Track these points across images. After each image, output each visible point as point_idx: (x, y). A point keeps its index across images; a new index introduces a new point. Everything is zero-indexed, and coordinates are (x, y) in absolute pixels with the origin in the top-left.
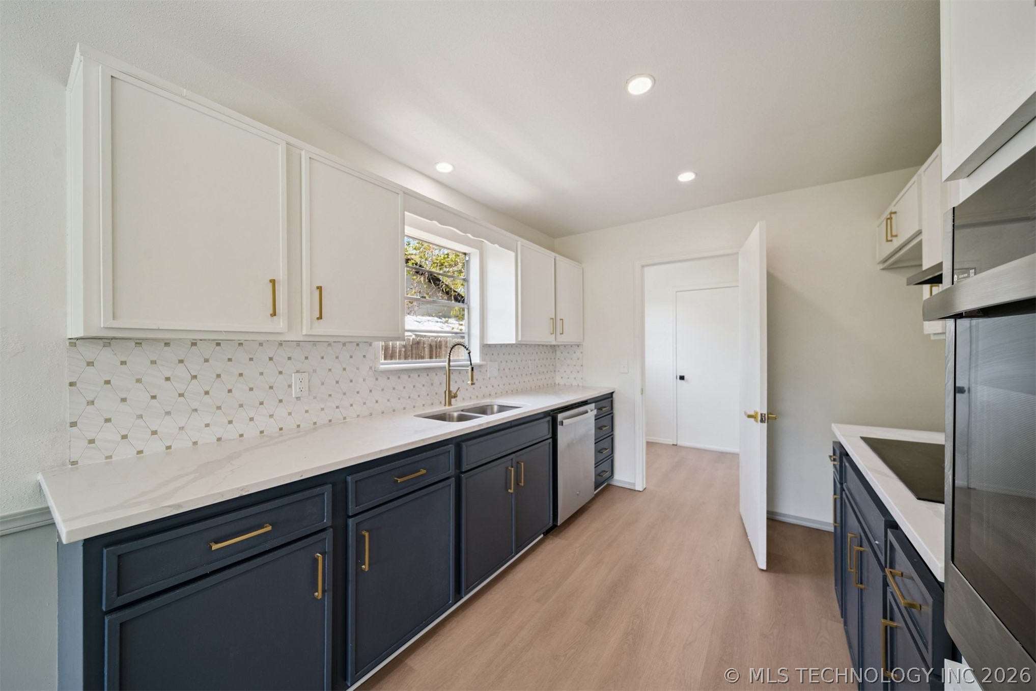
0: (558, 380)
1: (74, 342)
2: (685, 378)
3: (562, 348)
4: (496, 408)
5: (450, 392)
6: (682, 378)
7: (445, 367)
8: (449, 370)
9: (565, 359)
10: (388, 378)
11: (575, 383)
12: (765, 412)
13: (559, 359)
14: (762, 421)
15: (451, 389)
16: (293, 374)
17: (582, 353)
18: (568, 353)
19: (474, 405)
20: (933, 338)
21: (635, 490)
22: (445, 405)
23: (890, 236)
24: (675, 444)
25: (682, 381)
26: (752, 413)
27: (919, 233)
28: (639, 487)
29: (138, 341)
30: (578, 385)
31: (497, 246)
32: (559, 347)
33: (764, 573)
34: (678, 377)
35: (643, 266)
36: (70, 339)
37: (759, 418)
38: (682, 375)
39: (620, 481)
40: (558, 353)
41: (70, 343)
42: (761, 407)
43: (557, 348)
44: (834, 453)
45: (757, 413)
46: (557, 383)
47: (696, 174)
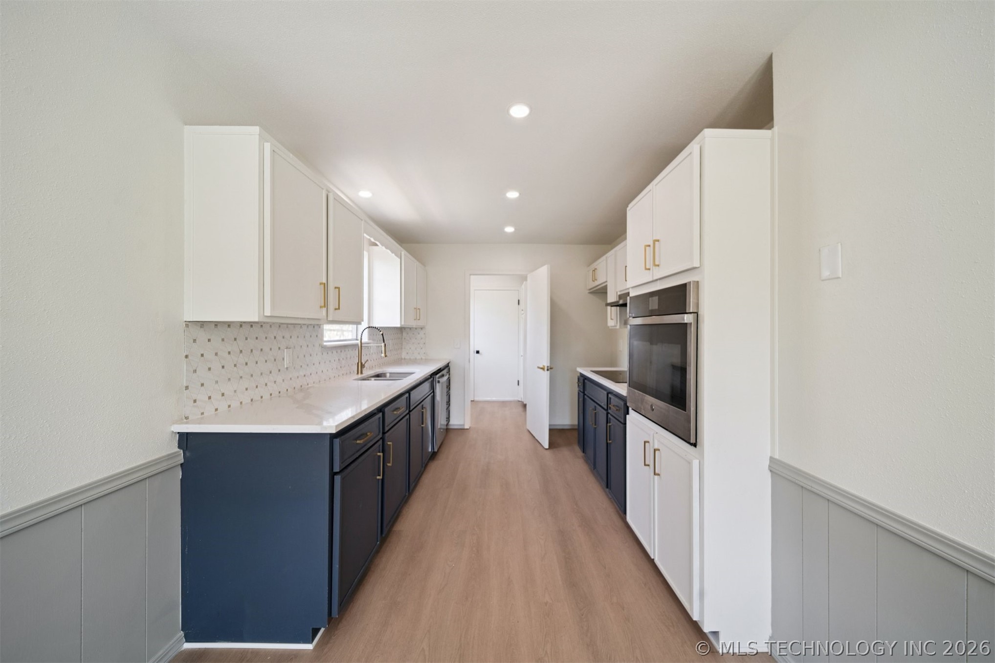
0: (404, 355)
1: (188, 324)
2: (480, 352)
3: (409, 329)
4: (388, 375)
5: (361, 363)
6: (478, 352)
7: (358, 345)
8: (361, 346)
9: (410, 339)
10: (328, 353)
11: (419, 357)
12: (549, 365)
13: (405, 339)
14: (548, 370)
15: (362, 361)
16: (285, 350)
17: (425, 334)
18: (413, 334)
19: (375, 373)
20: (610, 328)
21: (464, 429)
22: (358, 373)
23: (594, 280)
24: (473, 400)
25: (477, 354)
26: (542, 366)
27: (606, 282)
28: (466, 427)
29: (216, 324)
30: (422, 359)
31: (393, 255)
32: (405, 329)
33: (548, 450)
34: (475, 352)
35: (470, 275)
36: (186, 321)
37: (546, 369)
38: (478, 350)
39: (454, 425)
40: (404, 334)
41: (186, 325)
42: (546, 363)
43: (403, 330)
44: (578, 381)
45: (544, 366)
46: (403, 358)
47: (515, 229)
